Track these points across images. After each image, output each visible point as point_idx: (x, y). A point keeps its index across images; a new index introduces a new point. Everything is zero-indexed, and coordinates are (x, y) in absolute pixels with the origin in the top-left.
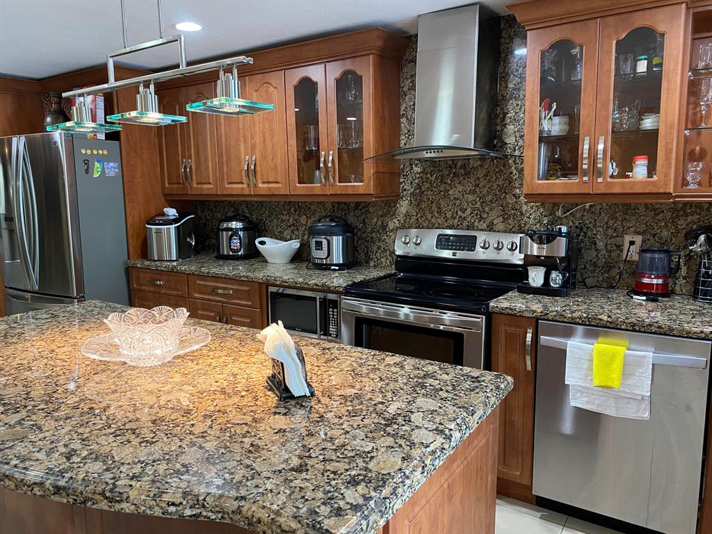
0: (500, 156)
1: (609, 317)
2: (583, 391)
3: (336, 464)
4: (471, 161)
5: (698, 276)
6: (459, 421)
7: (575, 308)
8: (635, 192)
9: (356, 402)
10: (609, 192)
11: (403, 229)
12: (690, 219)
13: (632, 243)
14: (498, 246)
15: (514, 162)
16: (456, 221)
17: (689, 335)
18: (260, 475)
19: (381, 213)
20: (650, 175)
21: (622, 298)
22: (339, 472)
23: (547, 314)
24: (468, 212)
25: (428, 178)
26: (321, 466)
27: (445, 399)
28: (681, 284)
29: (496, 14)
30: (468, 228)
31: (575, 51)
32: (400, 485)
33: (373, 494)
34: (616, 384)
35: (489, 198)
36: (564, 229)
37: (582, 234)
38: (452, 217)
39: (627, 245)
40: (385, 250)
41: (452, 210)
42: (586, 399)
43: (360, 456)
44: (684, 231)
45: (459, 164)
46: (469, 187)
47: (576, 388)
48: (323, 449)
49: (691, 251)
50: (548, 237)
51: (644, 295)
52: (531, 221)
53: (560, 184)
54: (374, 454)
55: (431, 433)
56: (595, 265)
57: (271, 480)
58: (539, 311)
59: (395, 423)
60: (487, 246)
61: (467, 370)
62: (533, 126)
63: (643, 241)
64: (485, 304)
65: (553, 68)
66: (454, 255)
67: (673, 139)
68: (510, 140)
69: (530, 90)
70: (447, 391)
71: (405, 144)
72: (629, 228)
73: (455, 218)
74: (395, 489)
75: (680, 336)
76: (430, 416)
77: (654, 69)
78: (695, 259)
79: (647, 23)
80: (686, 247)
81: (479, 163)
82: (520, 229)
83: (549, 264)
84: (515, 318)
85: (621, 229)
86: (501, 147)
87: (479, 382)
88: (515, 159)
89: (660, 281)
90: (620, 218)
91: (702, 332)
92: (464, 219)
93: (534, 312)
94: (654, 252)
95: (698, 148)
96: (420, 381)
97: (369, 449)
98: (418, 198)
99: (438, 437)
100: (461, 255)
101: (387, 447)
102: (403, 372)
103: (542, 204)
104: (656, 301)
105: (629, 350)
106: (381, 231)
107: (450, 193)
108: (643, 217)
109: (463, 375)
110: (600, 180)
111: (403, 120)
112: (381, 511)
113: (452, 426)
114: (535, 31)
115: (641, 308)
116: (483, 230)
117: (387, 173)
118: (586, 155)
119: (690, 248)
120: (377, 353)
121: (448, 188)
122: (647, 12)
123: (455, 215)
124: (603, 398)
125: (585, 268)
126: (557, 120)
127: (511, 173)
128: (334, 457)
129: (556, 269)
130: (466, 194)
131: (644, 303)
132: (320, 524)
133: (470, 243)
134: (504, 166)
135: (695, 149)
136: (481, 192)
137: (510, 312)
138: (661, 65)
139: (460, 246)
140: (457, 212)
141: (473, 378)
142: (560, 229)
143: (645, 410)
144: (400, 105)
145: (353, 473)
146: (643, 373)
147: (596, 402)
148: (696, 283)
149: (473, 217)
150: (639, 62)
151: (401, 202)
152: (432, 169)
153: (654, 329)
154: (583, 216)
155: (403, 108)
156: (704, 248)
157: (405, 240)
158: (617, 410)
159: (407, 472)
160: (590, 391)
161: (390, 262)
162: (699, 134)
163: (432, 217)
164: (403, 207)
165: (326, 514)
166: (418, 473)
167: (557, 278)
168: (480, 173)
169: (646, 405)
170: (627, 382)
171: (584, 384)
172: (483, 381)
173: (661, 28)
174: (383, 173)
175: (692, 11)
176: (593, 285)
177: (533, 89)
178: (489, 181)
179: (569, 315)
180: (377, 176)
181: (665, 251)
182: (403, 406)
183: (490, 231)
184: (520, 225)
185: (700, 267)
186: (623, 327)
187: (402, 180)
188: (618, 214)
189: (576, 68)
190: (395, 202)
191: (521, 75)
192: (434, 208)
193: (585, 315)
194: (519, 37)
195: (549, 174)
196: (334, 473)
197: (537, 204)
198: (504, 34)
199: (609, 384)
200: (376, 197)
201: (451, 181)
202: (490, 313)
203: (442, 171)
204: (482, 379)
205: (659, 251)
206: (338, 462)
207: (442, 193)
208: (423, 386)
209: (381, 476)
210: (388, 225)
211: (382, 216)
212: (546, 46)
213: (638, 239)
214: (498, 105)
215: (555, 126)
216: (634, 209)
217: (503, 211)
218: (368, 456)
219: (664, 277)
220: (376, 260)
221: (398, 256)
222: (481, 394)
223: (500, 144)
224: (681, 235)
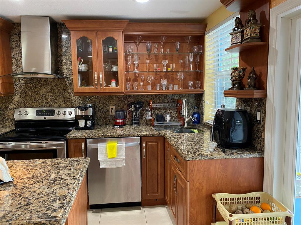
0: (61, 77)
1: (111, 134)
2: (104, 161)
3: (43, 198)
4: (48, 79)
5: (132, 118)
6: (80, 174)
7: (98, 133)
8: (113, 91)
9: (35, 178)
10: (105, 92)
11: (17, 108)
12: (128, 100)
13: (112, 109)
14: (64, 113)
15: (67, 80)
16: (44, 104)
17: (134, 136)
18: (11, 211)
19: (4, 101)
20: (117, 86)
21: (112, 128)
22: (46, 200)
23: (89, 136)
24: (49, 100)
25: (29, 86)
26: (36, 201)
27: (70, 169)
28: (128, 121)
29: (55, 21)
30: (50, 107)
31: (89, 41)
32: (71, 197)
33: (64, 202)
34: (115, 156)
35: (58, 94)
36: (90, 105)
37: (95, 107)
38: (42, 102)
39: (111, 110)
40: (8, 119)
41: (42, 99)
42: (105, 164)
43: (51, 193)
44: (127, 104)
45: (43, 80)
46: (48, 90)
47: (102, 161)
48: (33, 196)
49: (130, 110)
50: (85, 109)
51: (118, 126)
52: (76, 103)
53: (87, 89)
54: (56, 191)
55: (72, 180)
56: (101, 117)
57: (18, 211)
58: (86, 135)
59: (57, 180)
60: (59, 113)
61: (73, 159)
62: (75, 67)
63: (116, 108)
64: (65, 136)
65: (81, 46)
66: (45, 118)
67: (122, 74)
68: (65, 71)
69: (73, 53)
70: (70, 167)
71: (15, 70)
72: (111, 104)
73: (43, 103)
74: (70, 199)
75: (132, 137)
76: (69, 175)
77: (115, 51)
78: (131, 113)
79: (112, 36)
80: (128, 109)
81: (52, 80)
82: (72, 106)
83: (86, 118)
84: (77, 140)
85: (108, 104)
86: (61, 74)
87: (79, 161)
88: (68, 79)
89: (122, 121)
90: (108, 101)
91: (137, 135)
92: (48, 103)
93: (84, 136)
94: (119, 111)
95: (128, 78)
96: (57, 166)
97: (53, 190)
98: (24, 95)
99: (76, 180)
100: (48, 118)
101: (59, 188)
102: (48, 164)
103: (80, 96)
104: (122, 127)
105: (118, 144)
106: (4, 110)
107: (40, 92)
108: (115, 100)
109: (72, 161)
110: (102, 87)
111: (13, 60)
112: (69, 206)
113: (78, 176)
114: (73, 32)
115: (118, 130)
116: (56, 107)
117: (8, 83)
118: (96, 79)
119: (130, 109)
120: (32, 160)
121: (39, 90)
122: (111, 32)
123: (43, 101)
124: (111, 162)
125: (97, 119)
126: (83, 65)
127: (66, 84)
128: (40, 197)
129: (89, 120)
130: (48, 92)
131: (119, 128)
132: (51, 216)
133: (52, 113)
134: (63, 81)
135: (127, 78)
136: (54, 92)
137: (75, 138)
138: (117, 50)
139: (48, 114)
140: (44, 100)
141: (76, 160)
142: (89, 105)
143: (124, 163)
144: (11, 53)
145: (52, 199)
146: (123, 151)
147: (109, 164)
148: (132, 120)
149: (51, 102)
150: (110, 48)
151: (15, 96)
152: (30, 82)
153: (124, 136)
154: (95, 100)
155: (13, 54)
156: (134, 109)
157: (20, 113)
158: (116, 166)
159: (71, 193)
160: (107, 161)
161: (11, 124)
162: (128, 73)
163: (32, 103)
164: (17, 98)
165: (51, 212)
166: (75, 192)
167: (89, 123)
168: (54, 84)
169: (124, 161)
170: (118, 155)
171: (105, 159)
172: (81, 161)
173: (116, 38)
174: (6, 83)
175: (124, 34)
176: (101, 125)
177: (74, 53)
178: (57, 87)
179: (97, 136)
180: (3, 84)
181: (123, 111)
182: (56, 175)
183: (59, 107)
184: (72, 105)
185: (133, 115)
186: (115, 137)
187: (15, 86)
188: (107, 99)
189: (89, 47)
190: (12, 96)
191: (67, 46)
192: (33, 98)
193: (103, 135)
194: (65, 32)
195: (82, 85)
196: (44, 201)
197: (78, 96)
198: (59, 29)
199: (113, 157)
200: (3, 94)
201: (40, 87)
202: (67, 139)
203: (35, 83)
204: (80, 160)
205: (121, 111)
206: (42, 198)
207: (36, 92)
208: (60, 167)
209: (63, 197)
210: (8, 107)
211: (5, 103)
212: (78, 38)
213: (114, 107)
214: (58, 57)
215: (83, 67)
216: (112, 97)
217: (64, 99)
218: (54, 192)
219: (123, 119)
220: (3, 124)
221: (16, 121)
222: (82, 165)
223: (60, 73)
224: (126, 106)
